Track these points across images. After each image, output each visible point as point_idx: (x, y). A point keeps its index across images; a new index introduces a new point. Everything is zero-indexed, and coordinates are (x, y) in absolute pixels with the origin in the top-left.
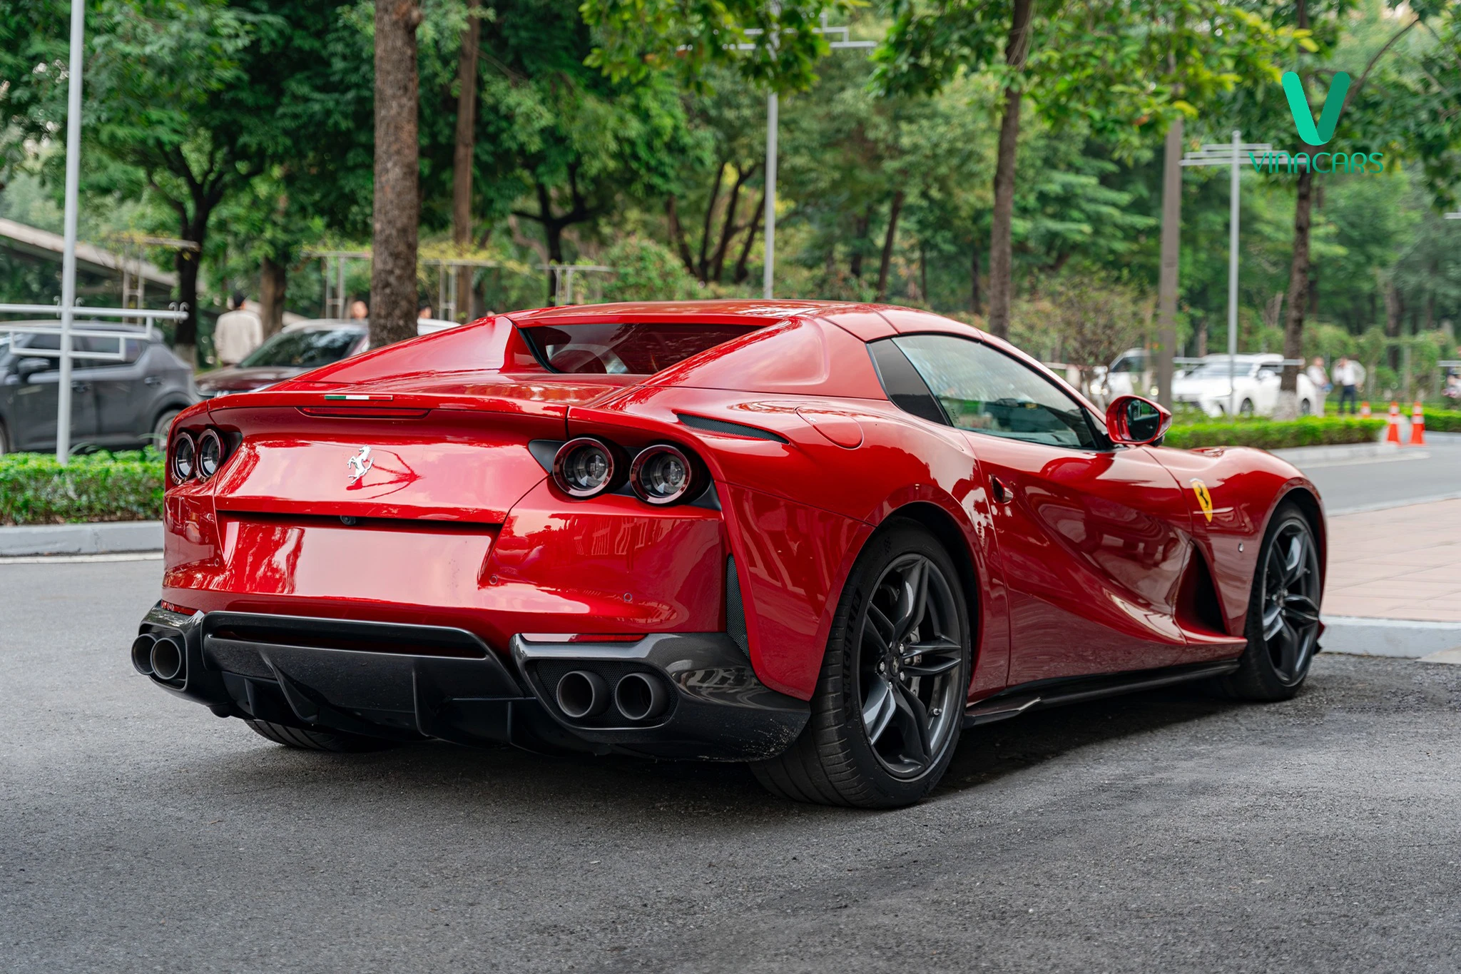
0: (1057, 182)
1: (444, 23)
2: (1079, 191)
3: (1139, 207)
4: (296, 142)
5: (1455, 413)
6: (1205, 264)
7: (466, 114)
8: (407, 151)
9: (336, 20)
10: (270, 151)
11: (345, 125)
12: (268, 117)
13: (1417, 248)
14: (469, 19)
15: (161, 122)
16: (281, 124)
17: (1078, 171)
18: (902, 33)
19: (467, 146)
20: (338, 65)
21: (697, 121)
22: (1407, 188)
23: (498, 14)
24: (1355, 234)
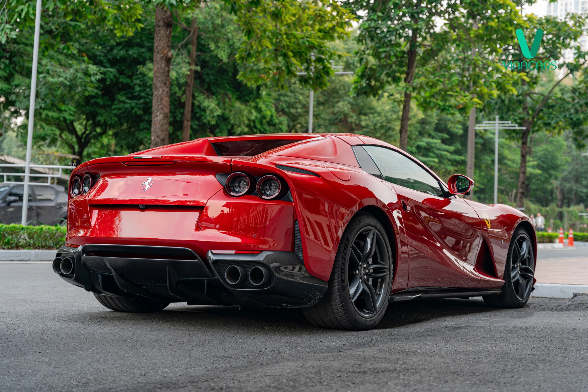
0: (424, 141)
1: (180, 72)
2: (433, 145)
3: (457, 152)
4: (120, 119)
5: (586, 234)
6: (484, 177)
7: (188, 108)
8: (165, 108)
9: (137, 71)
10: (109, 123)
11: (139, 112)
12: (108, 109)
13: (570, 173)
14: (190, 70)
15: (65, 111)
16: (114, 112)
17: (433, 137)
18: (363, 72)
19: (188, 121)
20: (137, 88)
21: (280, 113)
22: (565, 147)
23: (202, 69)
24: (545, 165)
